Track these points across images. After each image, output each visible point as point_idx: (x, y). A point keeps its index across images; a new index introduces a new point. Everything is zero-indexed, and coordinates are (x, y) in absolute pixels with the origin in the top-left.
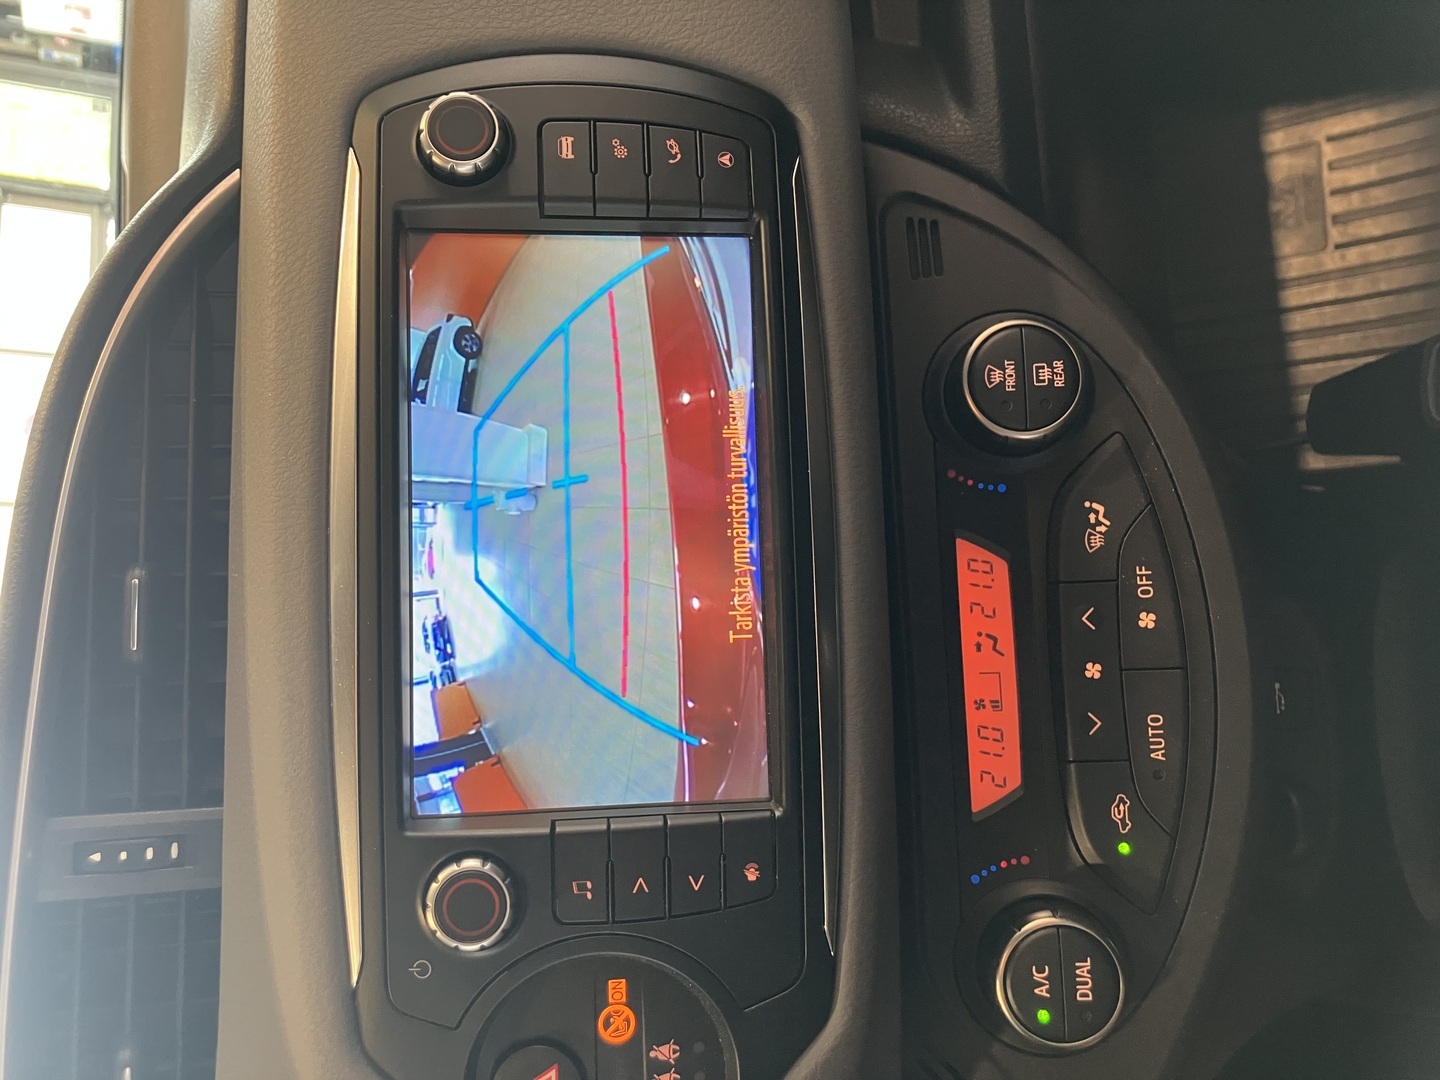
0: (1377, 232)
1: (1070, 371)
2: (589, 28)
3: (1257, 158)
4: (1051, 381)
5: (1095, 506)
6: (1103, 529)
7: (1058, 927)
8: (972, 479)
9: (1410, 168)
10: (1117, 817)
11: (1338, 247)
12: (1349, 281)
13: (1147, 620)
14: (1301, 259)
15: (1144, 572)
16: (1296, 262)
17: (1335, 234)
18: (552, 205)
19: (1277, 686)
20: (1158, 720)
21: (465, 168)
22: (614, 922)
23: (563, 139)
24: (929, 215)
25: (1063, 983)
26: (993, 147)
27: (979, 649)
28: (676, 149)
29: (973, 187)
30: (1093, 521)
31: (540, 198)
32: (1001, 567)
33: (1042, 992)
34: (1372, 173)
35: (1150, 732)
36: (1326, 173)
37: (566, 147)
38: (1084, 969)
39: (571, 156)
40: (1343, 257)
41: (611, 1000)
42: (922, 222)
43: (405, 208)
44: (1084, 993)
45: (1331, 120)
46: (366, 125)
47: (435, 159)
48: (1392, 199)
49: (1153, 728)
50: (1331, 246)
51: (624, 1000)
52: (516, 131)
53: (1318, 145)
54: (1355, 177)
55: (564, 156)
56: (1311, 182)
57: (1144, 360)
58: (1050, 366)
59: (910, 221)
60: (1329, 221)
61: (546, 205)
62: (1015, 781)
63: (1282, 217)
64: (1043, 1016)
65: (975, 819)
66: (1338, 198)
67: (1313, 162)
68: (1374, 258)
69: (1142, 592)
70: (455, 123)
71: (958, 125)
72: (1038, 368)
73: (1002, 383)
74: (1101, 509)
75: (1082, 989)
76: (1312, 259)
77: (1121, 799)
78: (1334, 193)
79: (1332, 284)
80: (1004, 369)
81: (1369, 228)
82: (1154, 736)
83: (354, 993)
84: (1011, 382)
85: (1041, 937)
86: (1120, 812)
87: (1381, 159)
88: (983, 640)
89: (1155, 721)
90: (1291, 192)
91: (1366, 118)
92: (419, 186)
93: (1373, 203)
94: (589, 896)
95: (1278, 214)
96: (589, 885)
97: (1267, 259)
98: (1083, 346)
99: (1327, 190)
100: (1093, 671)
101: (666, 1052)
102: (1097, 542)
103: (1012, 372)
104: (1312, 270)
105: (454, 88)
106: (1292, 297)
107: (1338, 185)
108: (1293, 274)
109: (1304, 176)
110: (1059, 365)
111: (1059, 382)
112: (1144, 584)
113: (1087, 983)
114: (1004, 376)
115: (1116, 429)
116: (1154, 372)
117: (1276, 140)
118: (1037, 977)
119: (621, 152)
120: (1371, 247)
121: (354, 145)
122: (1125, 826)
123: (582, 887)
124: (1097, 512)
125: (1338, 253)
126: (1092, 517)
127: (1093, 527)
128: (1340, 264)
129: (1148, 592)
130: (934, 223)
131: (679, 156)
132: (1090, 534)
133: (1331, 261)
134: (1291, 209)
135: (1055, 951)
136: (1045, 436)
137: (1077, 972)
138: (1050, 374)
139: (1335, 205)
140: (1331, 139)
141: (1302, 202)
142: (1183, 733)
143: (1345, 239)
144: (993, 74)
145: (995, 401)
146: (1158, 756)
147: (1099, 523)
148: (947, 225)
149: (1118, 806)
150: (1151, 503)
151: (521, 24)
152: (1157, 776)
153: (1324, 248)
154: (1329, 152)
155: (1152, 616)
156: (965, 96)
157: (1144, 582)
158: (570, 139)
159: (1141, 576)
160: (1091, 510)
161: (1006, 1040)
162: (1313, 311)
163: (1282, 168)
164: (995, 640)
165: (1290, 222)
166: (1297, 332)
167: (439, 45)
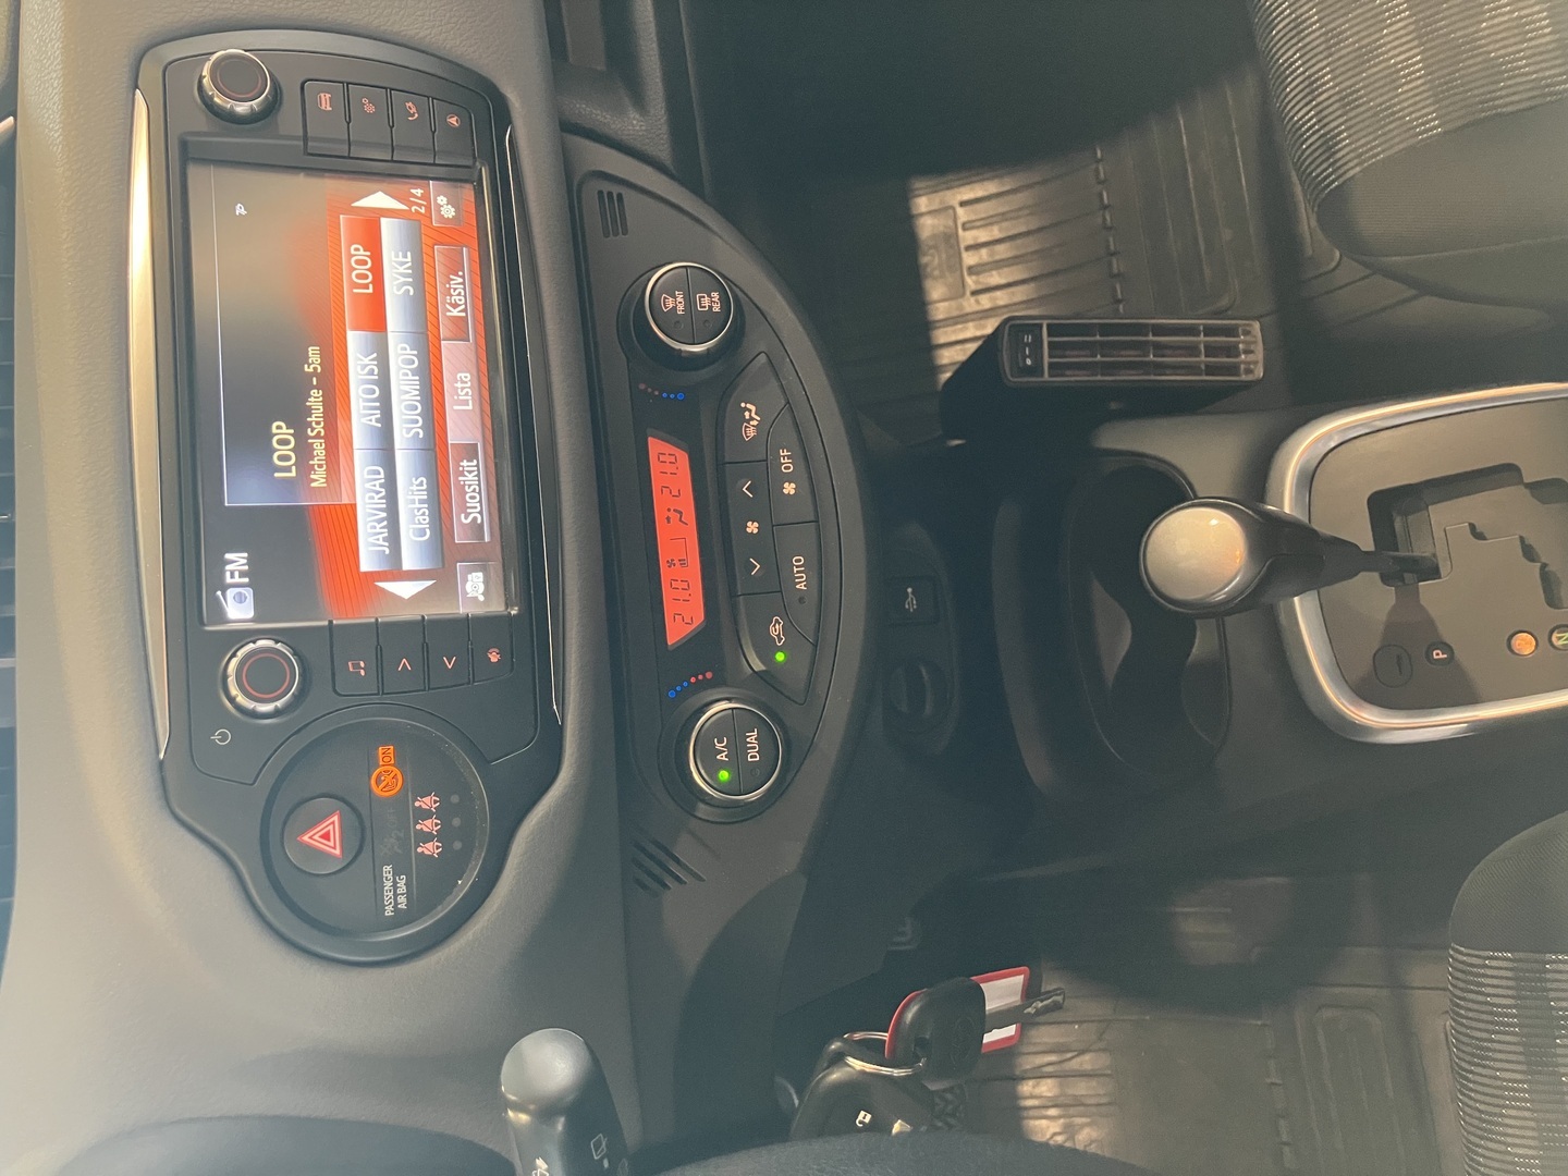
0: (1003, 281)
1: (724, 300)
2: (339, 14)
3: (907, 220)
4: (711, 307)
5: (749, 406)
6: (755, 423)
7: (732, 709)
8: (657, 390)
9: (1023, 229)
10: (774, 634)
11: (974, 293)
12: (982, 322)
13: (789, 488)
14: (946, 304)
15: (786, 453)
16: (942, 306)
17: (971, 282)
18: (315, 144)
19: (910, 590)
20: (800, 560)
21: (242, 108)
22: (383, 693)
23: (322, 95)
24: (616, 189)
25: (737, 749)
26: (662, 139)
27: (669, 522)
28: (413, 110)
29: (649, 170)
30: (747, 417)
31: (305, 138)
32: (683, 458)
33: (722, 757)
34: (995, 232)
35: (795, 570)
36: (960, 231)
37: (325, 102)
38: (752, 737)
39: (329, 108)
40: (978, 302)
41: (381, 763)
42: (610, 194)
43: (189, 138)
44: (753, 755)
45: (962, 189)
46: (150, 72)
47: (216, 99)
48: (1009, 254)
49: (797, 567)
50: (968, 293)
51: (392, 762)
52: (284, 88)
53: (953, 208)
54: (983, 235)
55: (323, 108)
56: (949, 239)
57: (779, 297)
58: (709, 296)
59: (600, 193)
60: (965, 273)
61: (309, 144)
62: (699, 617)
63: (929, 270)
64: (724, 775)
65: (669, 648)
66: (970, 253)
67: (951, 223)
68: (1001, 303)
69: (785, 468)
70: (233, 73)
71: (635, 122)
72: (700, 297)
73: (675, 308)
74: (753, 408)
75: (752, 752)
76: (953, 303)
77: (777, 621)
78: (968, 248)
79: (971, 324)
80: (675, 298)
81: (995, 278)
82: (798, 572)
83: (161, 763)
84: (681, 308)
85: (720, 718)
86: (776, 629)
87: (1002, 221)
88: (672, 514)
89: (798, 561)
90: (935, 247)
91: (991, 187)
92: (200, 122)
93: (998, 257)
94: (363, 673)
95: (926, 265)
96: (362, 664)
97: (920, 304)
98: (734, 288)
99: (962, 246)
100: (752, 527)
101: (428, 802)
102: (752, 432)
103: (682, 300)
104: (955, 313)
105: (231, 46)
106: (941, 336)
107: (971, 242)
108: (940, 316)
109: (945, 234)
110: (715, 295)
111: (717, 308)
112: (786, 463)
113: (755, 748)
114: (675, 303)
115: (760, 350)
116: (787, 307)
117: (922, 204)
118: (718, 746)
119: (370, 109)
120: (998, 294)
121: (140, 87)
122: (780, 640)
123: (357, 666)
124: (750, 411)
125: (972, 299)
126: (747, 414)
127: (748, 422)
128: (977, 308)
129: (789, 468)
130: (620, 196)
131: (416, 115)
132: (746, 427)
133: (970, 304)
134: (936, 261)
135: (731, 727)
136: (708, 349)
137: (748, 740)
138: (710, 302)
139: (970, 259)
140: (962, 204)
141: (944, 256)
142: (818, 568)
143: (980, 287)
144: (660, 84)
145: (669, 322)
146: (801, 586)
147: (752, 419)
148: (630, 197)
149: (774, 626)
150: (788, 402)
151: (281, 5)
152: (801, 600)
153: (963, 294)
154: (963, 214)
155: (793, 485)
156: (639, 100)
157: (786, 461)
158: (328, 96)
159: (784, 457)
160: (746, 409)
161: (700, 815)
162: (958, 347)
163: (927, 227)
164: (681, 513)
165: (936, 273)
166: (945, 366)
167: (211, 15)
